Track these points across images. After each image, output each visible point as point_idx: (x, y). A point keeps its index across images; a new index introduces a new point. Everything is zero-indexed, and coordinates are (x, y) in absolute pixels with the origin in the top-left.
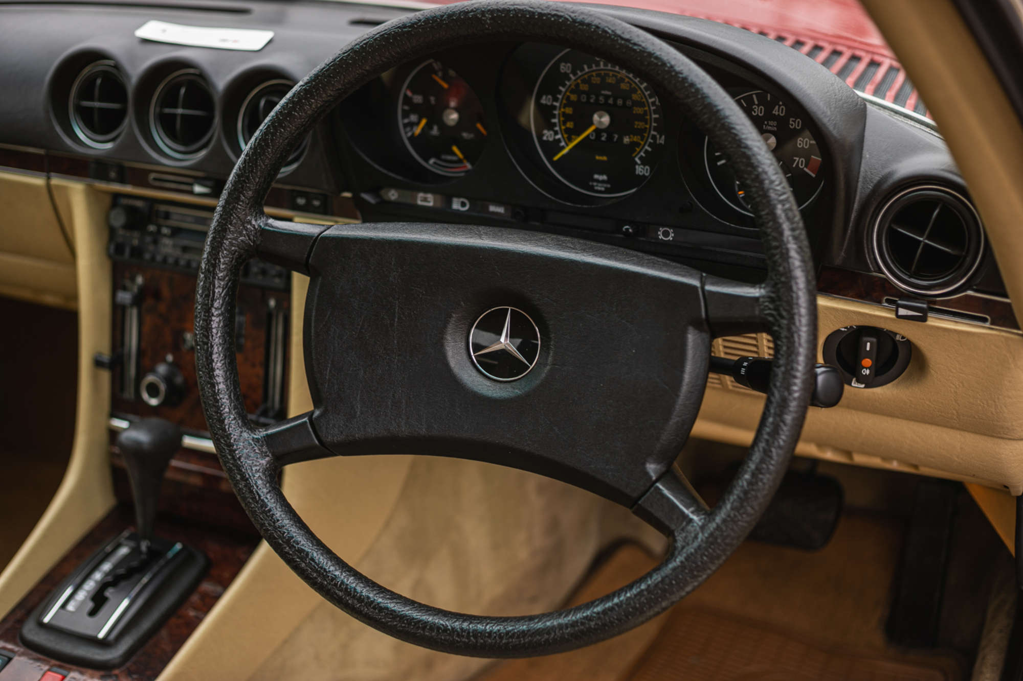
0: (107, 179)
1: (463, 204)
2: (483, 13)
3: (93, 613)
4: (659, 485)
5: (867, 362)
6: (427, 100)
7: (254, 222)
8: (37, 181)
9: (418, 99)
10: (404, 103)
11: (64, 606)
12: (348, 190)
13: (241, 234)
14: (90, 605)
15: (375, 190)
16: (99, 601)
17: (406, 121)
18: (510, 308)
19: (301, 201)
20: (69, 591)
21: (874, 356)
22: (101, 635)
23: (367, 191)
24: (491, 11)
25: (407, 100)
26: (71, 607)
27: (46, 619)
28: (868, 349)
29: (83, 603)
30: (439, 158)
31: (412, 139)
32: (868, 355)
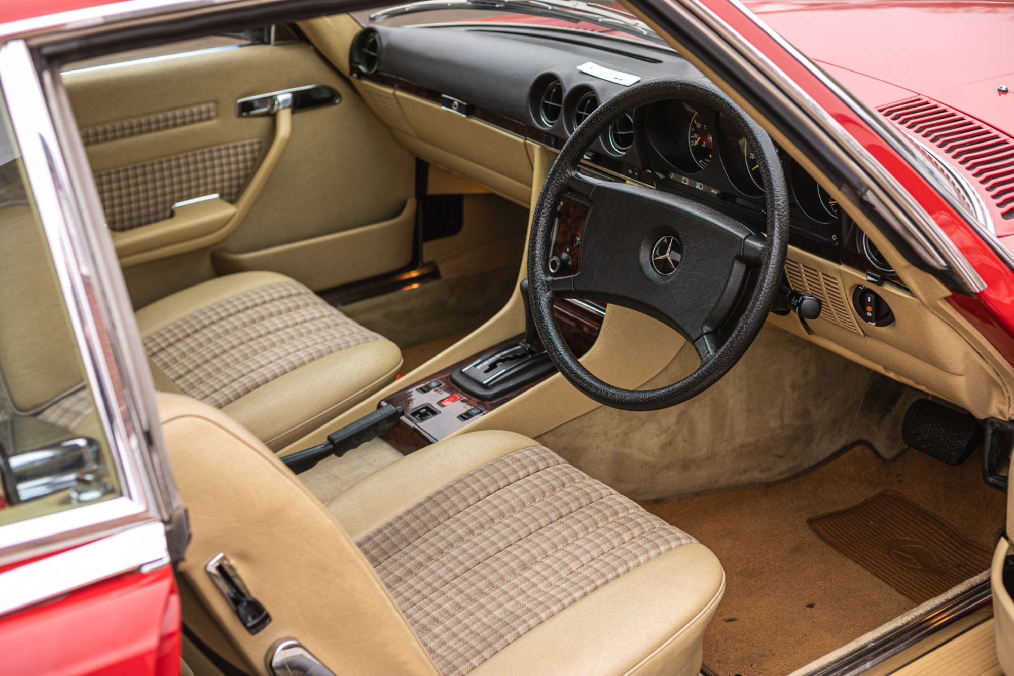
0: (550, 145)
1: (701, 187)
2: (677, 84)
3: (486, 372)
4: (705, 337)
5: (869, 308)
6: (702, 127)
7: (569, 173)
8: (521, 140)
9: (699, 126)
10: (692, 127)
11: (475, 366)
12: (650, 170)
13: (562, 179)
14: (488, 367)
15: (666, 173)
16: (493, 366)
17: (692, 137)
18: (672, 238)
19: (630, 172)
20: (479, 361)
21: (873, 305)
22: (484, 383)
23: (659, 172)
24: (682, 84)
25: (694, 126)
26: (478, 367)
27: (464, 370)
28: (869, 300)
29: (485, 366)
30: (703, 160)
31: (693, 147)
32: (870, 304)
